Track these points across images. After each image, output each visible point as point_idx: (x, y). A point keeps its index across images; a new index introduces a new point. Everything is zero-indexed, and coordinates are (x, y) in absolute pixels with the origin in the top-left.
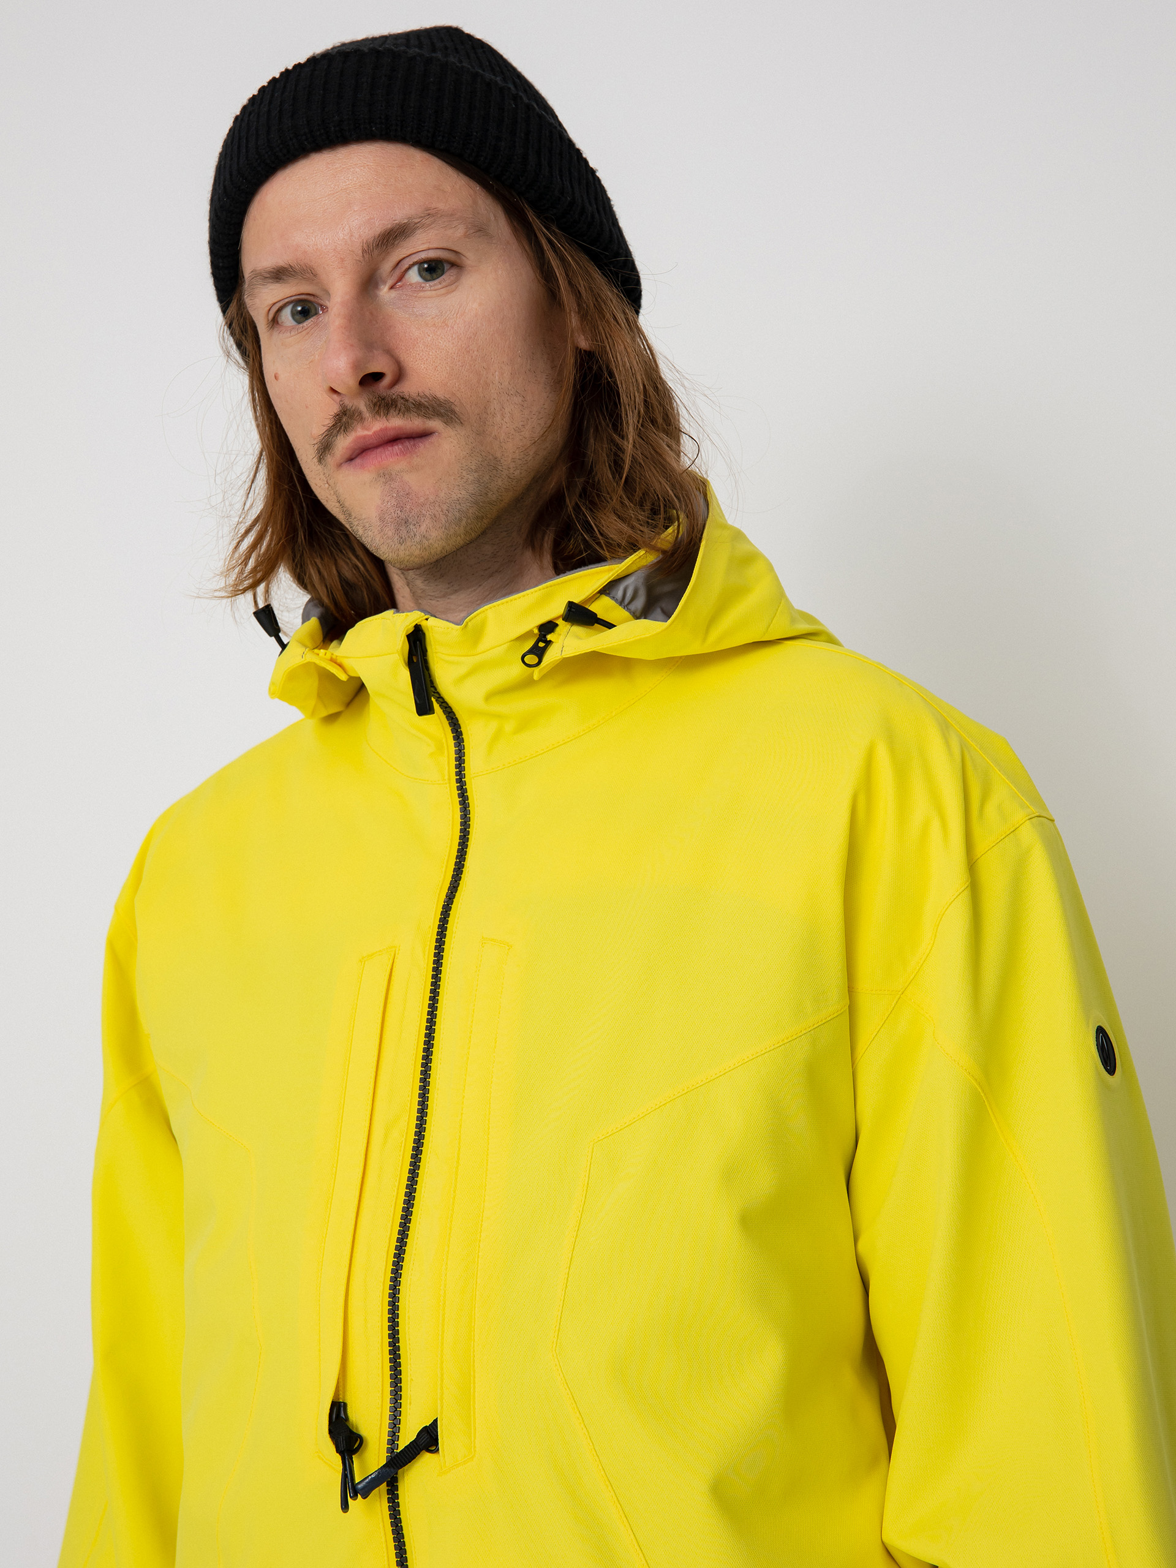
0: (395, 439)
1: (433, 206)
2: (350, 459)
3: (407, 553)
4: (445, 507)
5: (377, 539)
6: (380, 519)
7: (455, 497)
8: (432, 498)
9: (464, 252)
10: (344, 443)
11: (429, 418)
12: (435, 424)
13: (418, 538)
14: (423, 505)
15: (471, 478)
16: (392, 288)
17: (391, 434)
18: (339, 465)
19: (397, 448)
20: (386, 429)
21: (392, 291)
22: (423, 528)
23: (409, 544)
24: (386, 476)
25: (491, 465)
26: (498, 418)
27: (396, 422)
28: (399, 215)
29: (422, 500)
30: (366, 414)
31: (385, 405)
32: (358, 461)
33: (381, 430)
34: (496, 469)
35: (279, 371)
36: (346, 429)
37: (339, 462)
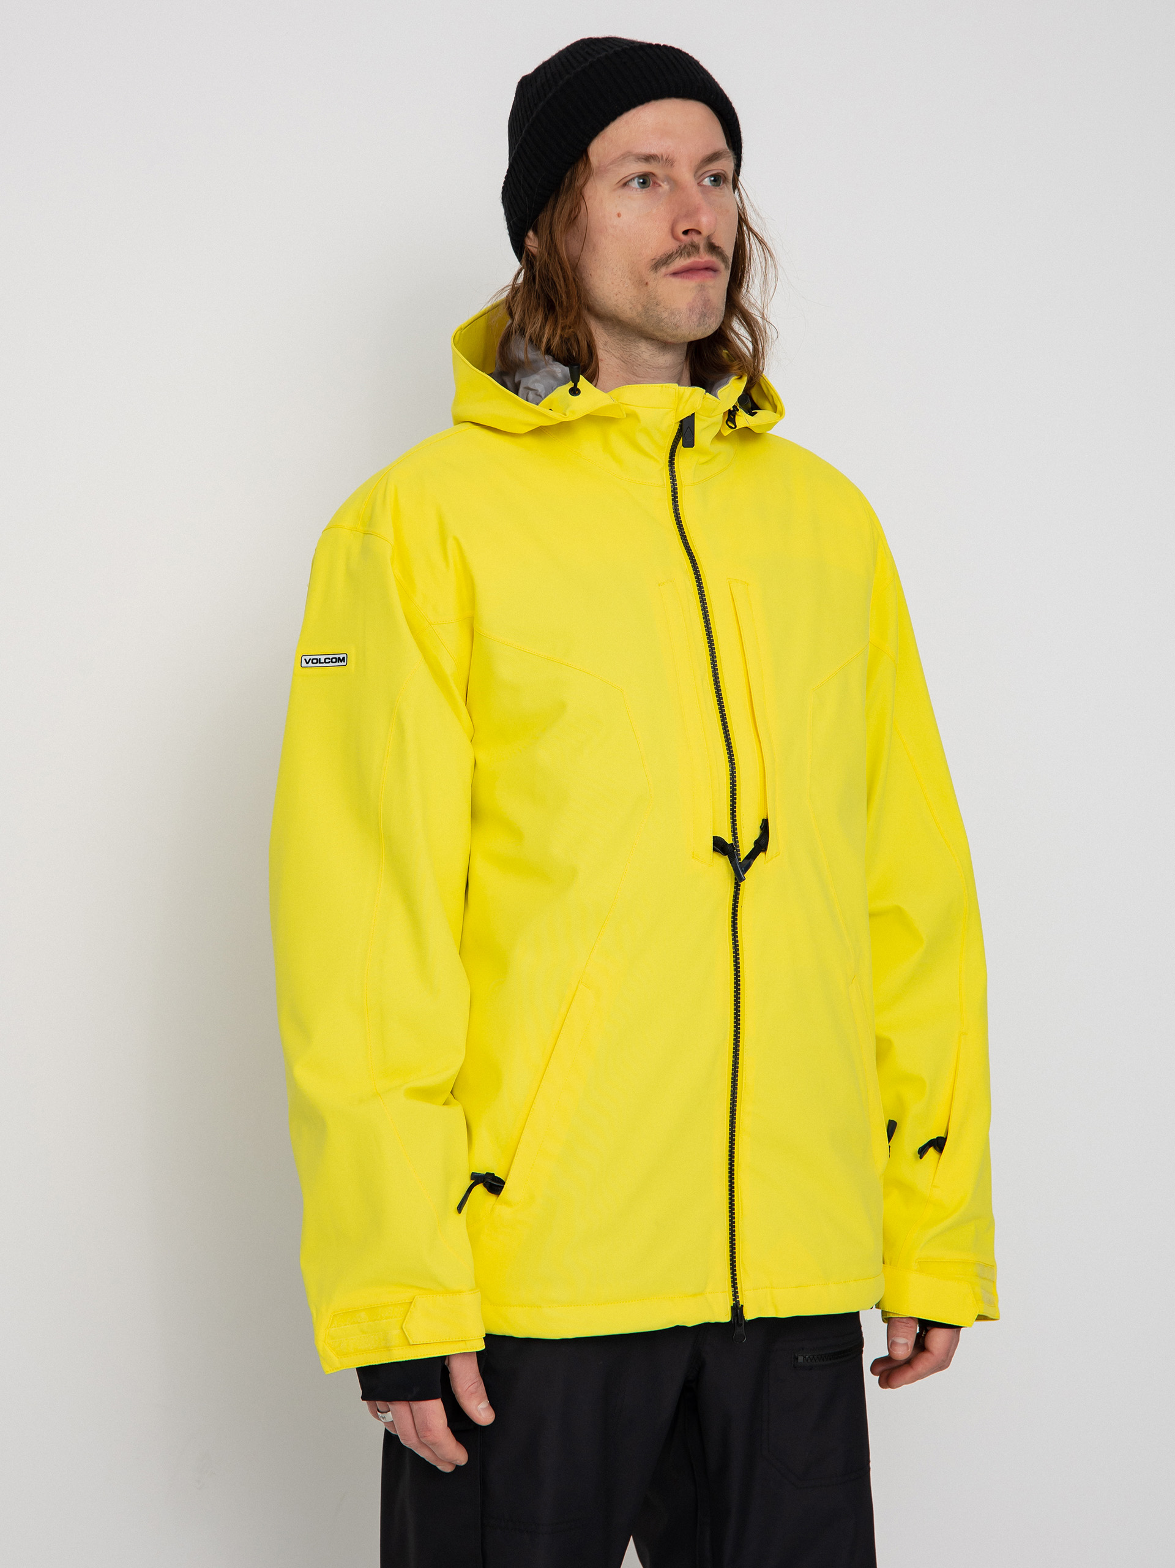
0: (707, 269)
2: (675, 273)
5: (684, 321)
11: (722, 262)
12: (722, 266)
14: (713, 308)
18: (666, 275)
19: (710, 273)
23: (702, 327)
29: (714, 305)
32: (681, 275)
35: (622, 213)
36: (689, 255)
37: (667, 273)
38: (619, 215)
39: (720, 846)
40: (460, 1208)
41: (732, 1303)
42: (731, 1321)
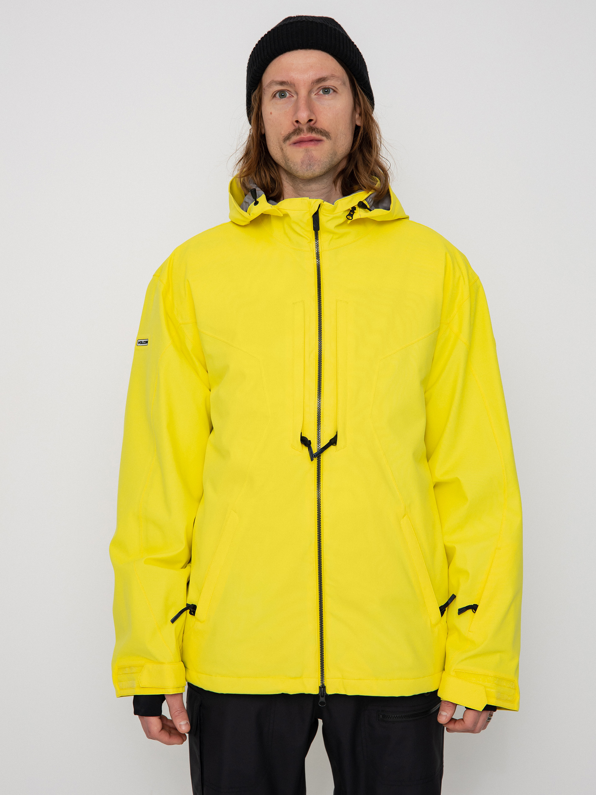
0: (311, 140)
1: (333, 74)
2: (295, 143)
3: (307, 174)
4: (322, 163)
5: (299, 169)
6: (302, 163)
7: (325, 161)
8: (319, 159)
9: (338, 89)
10: (295, 138)
11: (323, 136)
12: (324, 138)
13: (312, 171)
14: (316, 161)
15: (330, 156)
16: (315, 95)
17: (312, 139)
18: (290, 145)
19: (313, 143)
20: (311, 137)
21: (316, 95)
22: (315, 167)
23: (309, 172)
24: (307, 151)
25: (335, 154)
26: (339, 140)
27: (314, 135)
28: (324, 74)
29: (316, 159)
30: (305, 131)
31: (312, 129)
32: (297, 144)
33: (309, 137)
34: (336, 155)
35: (273, 112)
36: (298, 134)
37: (290, 143)
38: (271, 113)
39: (305, 441)
40: (173, 621)
41: (320, 685)
42: (318, 694)
